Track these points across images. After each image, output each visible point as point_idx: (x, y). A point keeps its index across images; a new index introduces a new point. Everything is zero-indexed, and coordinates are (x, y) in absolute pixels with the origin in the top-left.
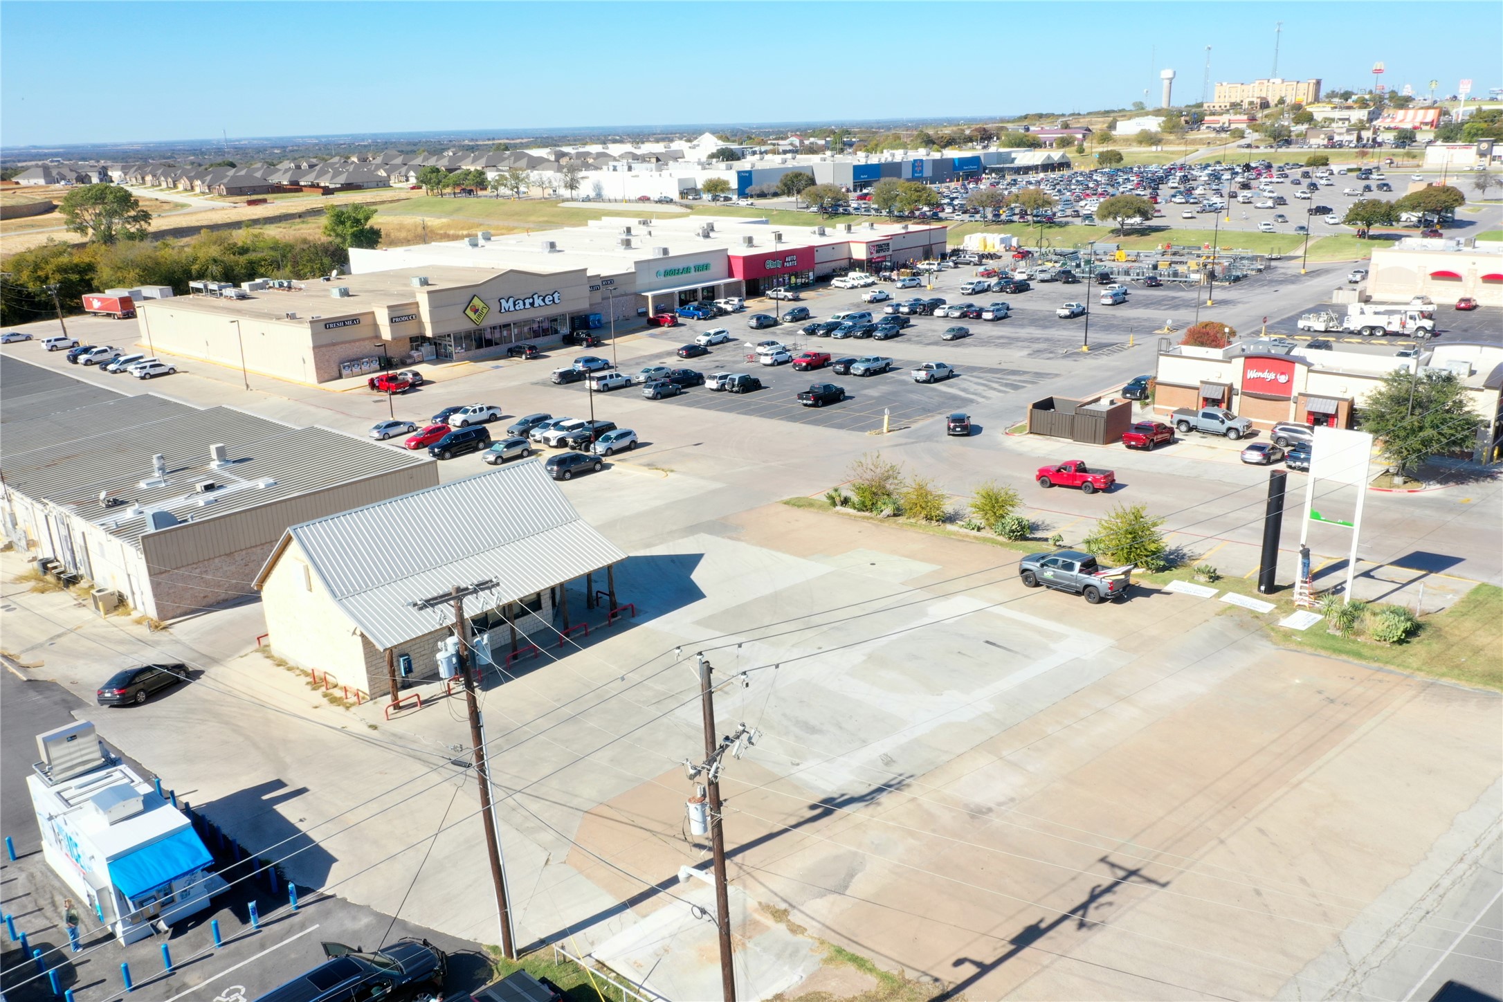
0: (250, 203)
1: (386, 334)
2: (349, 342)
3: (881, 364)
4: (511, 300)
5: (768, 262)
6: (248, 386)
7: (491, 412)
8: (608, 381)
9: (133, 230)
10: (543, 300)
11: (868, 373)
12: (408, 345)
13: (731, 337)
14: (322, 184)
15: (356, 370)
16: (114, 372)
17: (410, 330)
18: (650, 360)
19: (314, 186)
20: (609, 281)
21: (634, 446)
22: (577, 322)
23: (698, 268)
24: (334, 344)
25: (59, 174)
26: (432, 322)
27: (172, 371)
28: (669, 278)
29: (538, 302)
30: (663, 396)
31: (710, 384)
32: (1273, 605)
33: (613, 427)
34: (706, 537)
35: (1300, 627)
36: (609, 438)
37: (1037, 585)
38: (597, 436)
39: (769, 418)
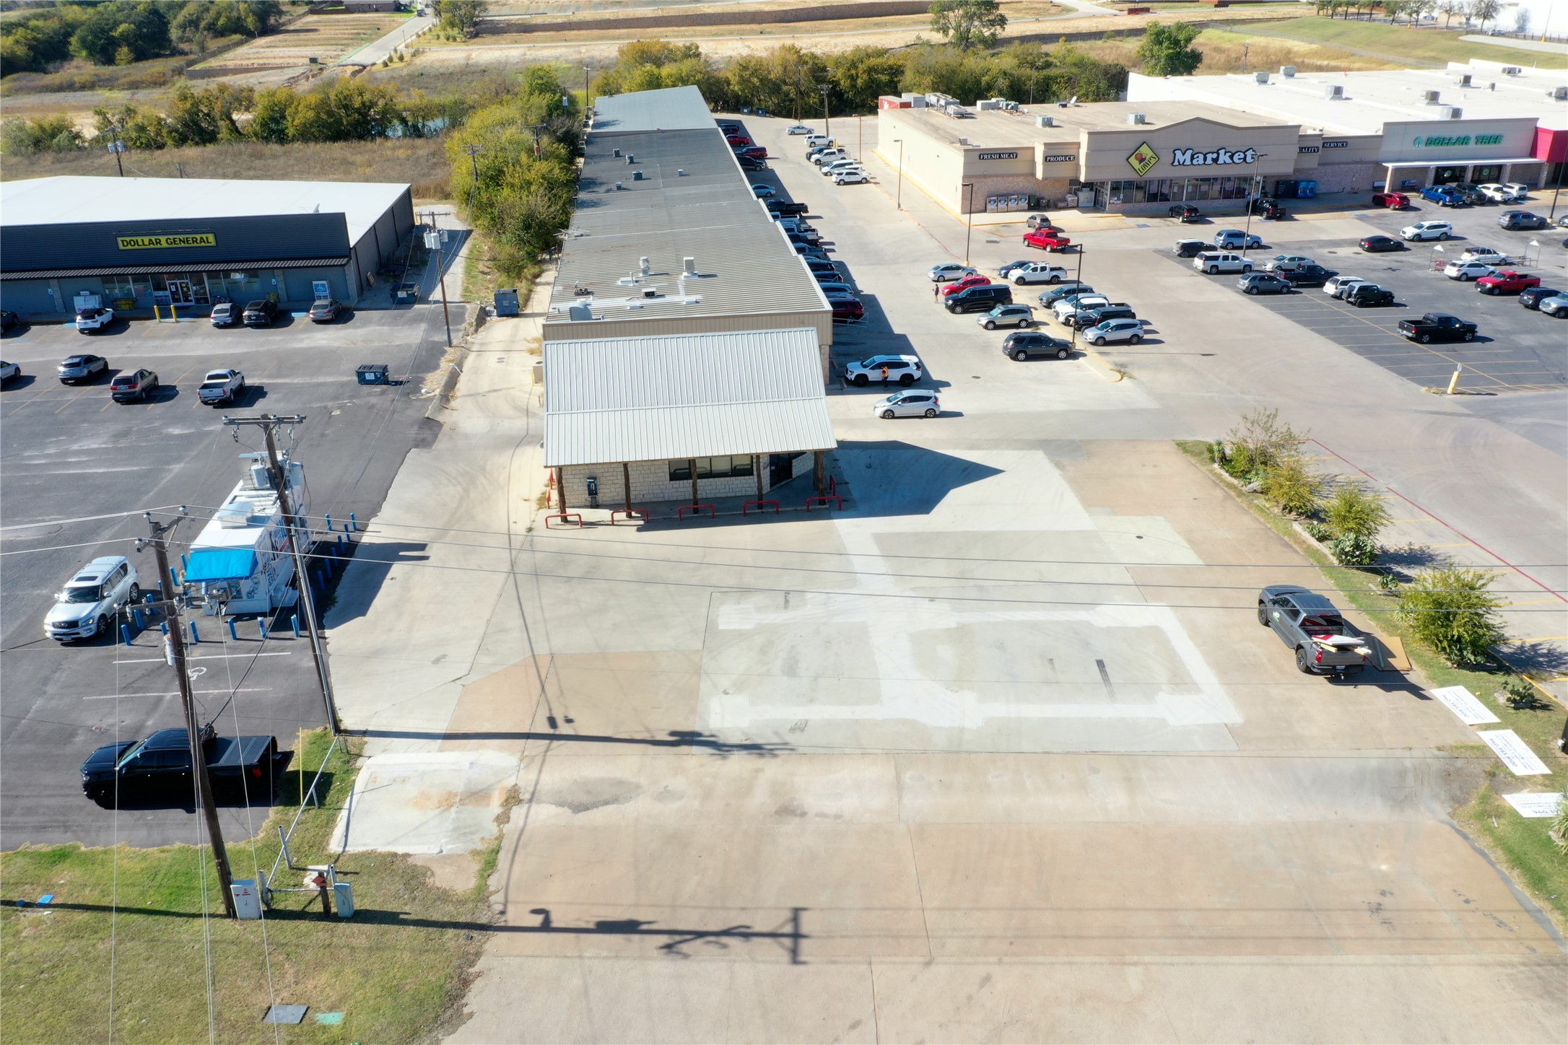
0: (1132, 11)
1: (1039, 175)
2: (1002, 176)
4: (1189, 153)
6: (899, 206)
7: (1055, 273)
8: (1220, 263)
9: (988, 34)
10: (1231, 157)
11: (1562, 312)
12: (1067, 187)
13: (1454, 233)
15: (1002, 205)
16: (826, 174)
17: (1064, 171)
18: (1320, 247)
21: (1136, 340)
22: (1282, 188)
23: (1482, 140)
24: (985, 176)
26: (1087, 166)
27: (865, 181)
28: (1432, 148)
29: (1224, 158)
30: (1261, 292)
31: (1330, 288)
32: (1547, 771)
33: (1130, 315)
34: (1039, 455)
35: (1527, 813)
36: (1107, 326)
37: (1267, 624)
38: (1100, 321)
39: (1340, 343)
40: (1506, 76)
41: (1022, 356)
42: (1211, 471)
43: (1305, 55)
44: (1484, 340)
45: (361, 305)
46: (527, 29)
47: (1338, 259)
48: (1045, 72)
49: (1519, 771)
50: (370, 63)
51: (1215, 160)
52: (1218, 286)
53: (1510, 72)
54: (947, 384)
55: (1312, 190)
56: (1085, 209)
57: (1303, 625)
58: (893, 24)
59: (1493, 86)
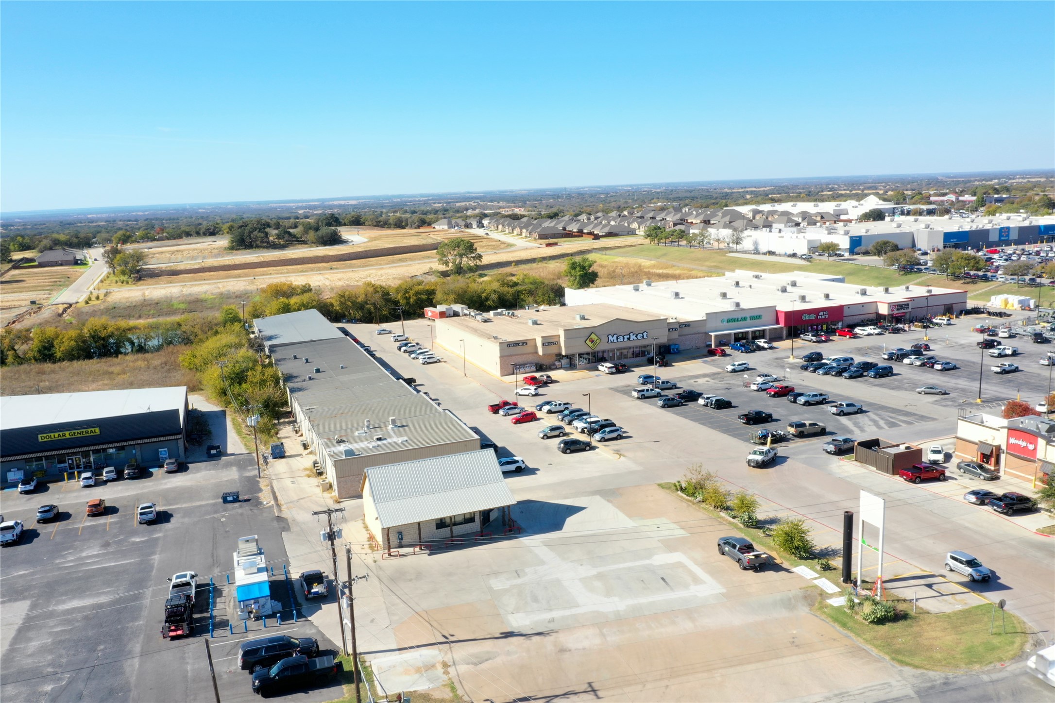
0: (548, 245)
1: (540, 353)
2: (520, 355)
3: (820, 398)
4: (615, 336)
5: (804, 315)
6: (465, 375)
7: (566, 406)
8: (645, 393)
9: (472, 265)
10: (636, 336)
11: (807, 404)
12: (555, 358)
13: (750, 366)
14: (596, 232)
15: (522, 370)
16: (414, 359)
17: (553, 350)
18: (689, 379)
19: (590, 234)
20: (687, 325)
21: (619, 437)
22: (662, 349)
23: (752, 318)
24: (511, 356)
25: (456, 222)
26: (565, 347)
27: (439, 361)
28: (730, 324)
29: (633, 337)
30: (669, 407)
31: (701, 401)
32: (840, 590)
33: (613, 425)
34: (598, 497)
35: (835, 605)
36: (605, 432)
37: (723, 554)
38: (600, 430)
39: (714, 429)
40: (755, 279)
41: (568, 451)
42: (678, 495)
43: (649, 267)
44: (777, 420)
45: (189, 460)
46: (174, 273)
47: (700, 385)
48: (515, 288)
49: (830, 592)
50: (74, 301)
51: (629, 339)
52: (647, 405)
53: (757, 277)
54: (538, 470)
55: (677, 349)
56: (566, 369)
57: (738, 550)
58: (411, 259)
59: (751, 286)
